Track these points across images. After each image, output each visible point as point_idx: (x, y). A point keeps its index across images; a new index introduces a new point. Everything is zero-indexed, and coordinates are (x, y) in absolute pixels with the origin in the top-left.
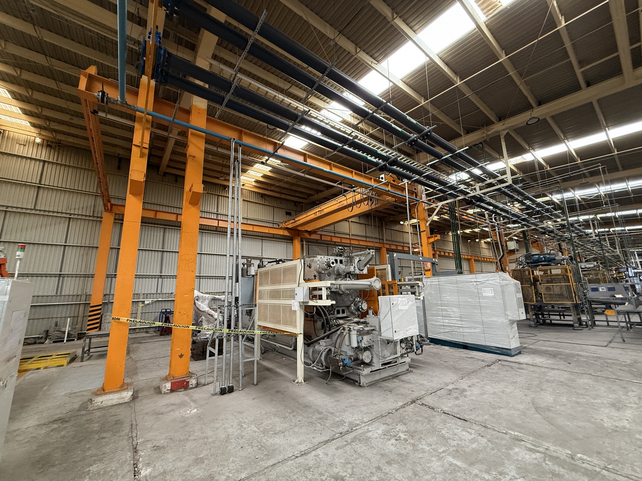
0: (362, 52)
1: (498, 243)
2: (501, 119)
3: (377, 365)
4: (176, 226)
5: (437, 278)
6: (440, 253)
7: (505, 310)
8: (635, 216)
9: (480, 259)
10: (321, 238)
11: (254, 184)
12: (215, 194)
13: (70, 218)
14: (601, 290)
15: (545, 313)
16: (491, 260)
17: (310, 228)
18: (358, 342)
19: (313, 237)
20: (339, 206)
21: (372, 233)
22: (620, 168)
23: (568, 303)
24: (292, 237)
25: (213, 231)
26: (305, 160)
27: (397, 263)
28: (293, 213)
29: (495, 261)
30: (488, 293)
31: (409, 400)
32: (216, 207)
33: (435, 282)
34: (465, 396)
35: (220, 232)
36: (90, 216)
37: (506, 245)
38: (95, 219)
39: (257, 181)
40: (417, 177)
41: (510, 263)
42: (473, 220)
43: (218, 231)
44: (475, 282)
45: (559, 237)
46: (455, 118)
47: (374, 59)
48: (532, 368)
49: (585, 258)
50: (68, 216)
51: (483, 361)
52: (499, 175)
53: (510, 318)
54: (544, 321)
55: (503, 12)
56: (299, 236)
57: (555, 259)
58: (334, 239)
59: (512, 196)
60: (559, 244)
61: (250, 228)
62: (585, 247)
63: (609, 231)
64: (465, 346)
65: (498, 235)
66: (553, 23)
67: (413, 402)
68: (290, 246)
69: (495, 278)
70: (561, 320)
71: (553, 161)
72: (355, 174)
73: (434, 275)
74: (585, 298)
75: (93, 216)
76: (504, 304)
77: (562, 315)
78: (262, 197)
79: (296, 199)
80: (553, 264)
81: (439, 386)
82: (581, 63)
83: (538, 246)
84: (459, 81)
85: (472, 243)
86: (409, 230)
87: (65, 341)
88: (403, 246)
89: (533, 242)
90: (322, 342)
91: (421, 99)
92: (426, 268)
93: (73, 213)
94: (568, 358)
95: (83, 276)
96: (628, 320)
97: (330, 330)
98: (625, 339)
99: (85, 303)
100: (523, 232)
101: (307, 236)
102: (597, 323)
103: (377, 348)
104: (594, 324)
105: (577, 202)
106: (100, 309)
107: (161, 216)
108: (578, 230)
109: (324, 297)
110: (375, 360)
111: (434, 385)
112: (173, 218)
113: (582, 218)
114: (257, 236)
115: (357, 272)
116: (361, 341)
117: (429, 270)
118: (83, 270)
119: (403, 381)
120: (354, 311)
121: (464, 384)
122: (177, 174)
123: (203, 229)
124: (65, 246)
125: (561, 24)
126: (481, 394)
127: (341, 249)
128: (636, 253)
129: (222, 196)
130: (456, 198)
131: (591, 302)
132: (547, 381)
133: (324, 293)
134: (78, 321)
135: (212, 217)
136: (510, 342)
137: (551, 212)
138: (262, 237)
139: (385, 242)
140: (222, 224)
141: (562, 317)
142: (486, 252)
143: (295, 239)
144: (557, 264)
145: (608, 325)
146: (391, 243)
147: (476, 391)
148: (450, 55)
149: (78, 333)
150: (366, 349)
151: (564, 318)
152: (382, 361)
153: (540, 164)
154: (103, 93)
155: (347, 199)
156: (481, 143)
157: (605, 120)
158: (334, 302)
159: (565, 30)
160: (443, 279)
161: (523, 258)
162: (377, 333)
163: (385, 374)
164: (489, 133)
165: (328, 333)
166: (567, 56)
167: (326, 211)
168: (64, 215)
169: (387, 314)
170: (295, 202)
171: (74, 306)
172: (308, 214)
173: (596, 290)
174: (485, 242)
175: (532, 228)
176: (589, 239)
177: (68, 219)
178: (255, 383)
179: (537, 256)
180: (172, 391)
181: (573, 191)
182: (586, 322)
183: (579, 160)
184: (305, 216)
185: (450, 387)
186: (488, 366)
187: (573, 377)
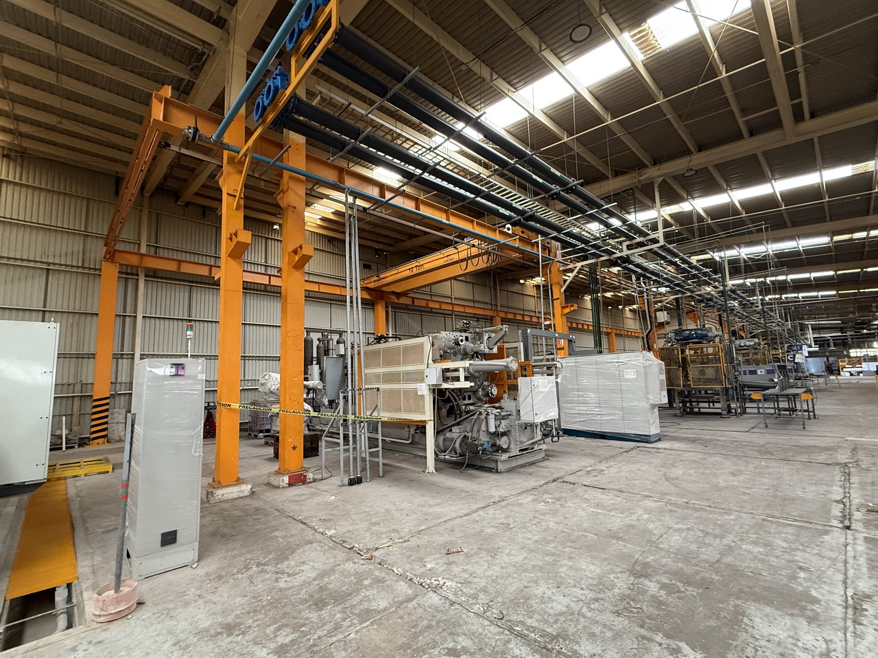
0: (500, 80)
1: (645, 311)
2: (656, 162)
3: (515, 451)
4: (212, 284)
5: (574, 358)
6: (572, 325)
7: (647, 393)
8: (808, 280)
9: (622, 332)
10: (413, 303)
11: (319, 222)
12: (262, 237)
13: (48, 269)
14: (759, 373)
15: (693, 400)
16: (637, 335)
17: (399, 288)
18: (496, 427)
19: (403, 300)
20: (447, 261)
21: (483, 295)
22: (789, 224)
23: (718, 387)
24: (372, 301)
25: (260, 291)
26: (418, 208)
27: (530, 341)
28: (374, 266)
29: (641, 335)
30: (630, 375)
31: (550, 479)
32: (263, 255)
33: (572, 362)
34: (604, 474)
35: (270, 292)
36: (78, 267)
37: (656, 317)
38: (86, 271)
39: (323, 219)
40: (555, 234)
41: (658, 338)
42: (618, 284)
43: (267, 292)
44: (617, 362)
45: (719, 306)
46: (602, 157)
47: (512, 86)
48: (669, 452)
49: (751, 333)
50: (45, 266)
51: (621, 448)
52: (649, 232)
53: (652, 402)
54: (692, 408)
55: (663, 53)
56: (383, 299)
57: (707, 336)
58: (431, 305)
59: (665, 256)
60: (720, 315)
61: (315, 288)
62: (751, 319)
63: (781, 298)
64: (602, 436)
65: (646, 303)
66: (713, 72)
67: (554, 481)
68: (370, 314)
69: (638, 358)
70: (709, 408)
71: (714, 213)
72: (477, 223)
73: (570, 354)
74: (736, 382)
75: (83, 267)
76: (647, 387)
77: (711, 402)
78: (329, 241)
79: (377, 246)
80: (705, 342)
81: (578, 469)
82: (744, 111)
83: (695, 317)
84: (609, 119)
85: (614, 310)
86: (533, 292)
87: (64, 449)
88: (523, 315)
89: (688, 313)
90: (455, 429)
91: (564, 134)
92: (558, 347)
93: (52, 262)
94: (705, 443)
95: (75, 356)
96: (776, 406)
97: (461, 417)
98: (768, 425)
99: (81, 396)
100: (677, 299)
101: (394, 299)
102: (748, 410)
103: (516, 433)
104: (744, 412)
105: (742, 261)
106: (108, 404)
107: (187, 269)
108: (742, 297)
109: (462, 378)
110: (512, 446)
111: (573, 469)
112: (204, 271)
113: (748, 282)
114: (324, 299)
115: (487, 351)
116: (499, 425)
117: (563, 349)
118: (74, 347)
119: (540, 467)
120: (482, 397)
121: (602, 466)
122: (205, 205)
123: (249, 288)
124: (44, 311)
125: (721, 74)
126: (618, 472)
127: (467, 324)
128: (810, 326)
129: (271, 239)
130: (598, 258)
131: (744, 386)
132: (681, 460)
133: (462, 374)
134: (73, 422)
135: (259, 271)
136: (649, 428)
137: (710, 276)
138: (331, 300)
139: (499, 308)
140: (275, 281)
141: (711, 404)
142: (631, 324)
143: (377, 304)
144: (709, 342)
145: (759, 412)
146: (506, 310)
147: (613, 470)
148: (600, 90)
149: (80, 438)
150: (504, 434)
151: (714, 405)
152: (519, 447)
153: (699, 215)
154: (196, 130)
155: (458, 252)
156: (631, 189)
157: (771, 171)
158: (473, 384)
159: (726, 80)
160: (581, 359)
161: (673, 334)
162: (514, 417)
163: (521, 461)
164: (642, 178)
165: (458, 420)
166: (728, 105)
167: (427, 267)
168: (38, 265)
169: (528, 396)
170: (376, 250)
171: (64, 400)
172: (400, 270)
173: (754, 372)
174: (630, 310)
175: (686, 295)
176: (755, 308)
177: (45, 272)
178: (381, 475)
179: (688, 332)
180: (290, 485)
181: (738, 249)
182: (735, 410)
183: (744, 213)
184: (396, 272)
185: (589, 469)
186: (626, 452)
187: (706, 457)
